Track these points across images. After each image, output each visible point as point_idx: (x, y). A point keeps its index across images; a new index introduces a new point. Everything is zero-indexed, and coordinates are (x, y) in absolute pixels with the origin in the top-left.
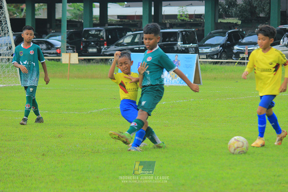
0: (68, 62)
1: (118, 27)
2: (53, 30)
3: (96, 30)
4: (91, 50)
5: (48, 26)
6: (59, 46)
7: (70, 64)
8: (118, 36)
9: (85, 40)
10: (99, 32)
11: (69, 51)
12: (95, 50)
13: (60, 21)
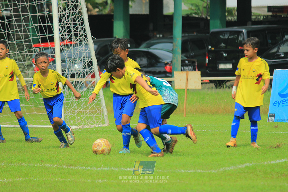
0: (184, 87)
1: (270, 26)
2: (159, 34)
3: (231, 33)
4: (222, 66)
5: (151, 26)
6: (168, 61)
7: (188, 89)
8: (270, 41)
9: (213, 49)
10: (236, 36)
11: (186, 68)
12: (229, 66)
13: (171, 18)
